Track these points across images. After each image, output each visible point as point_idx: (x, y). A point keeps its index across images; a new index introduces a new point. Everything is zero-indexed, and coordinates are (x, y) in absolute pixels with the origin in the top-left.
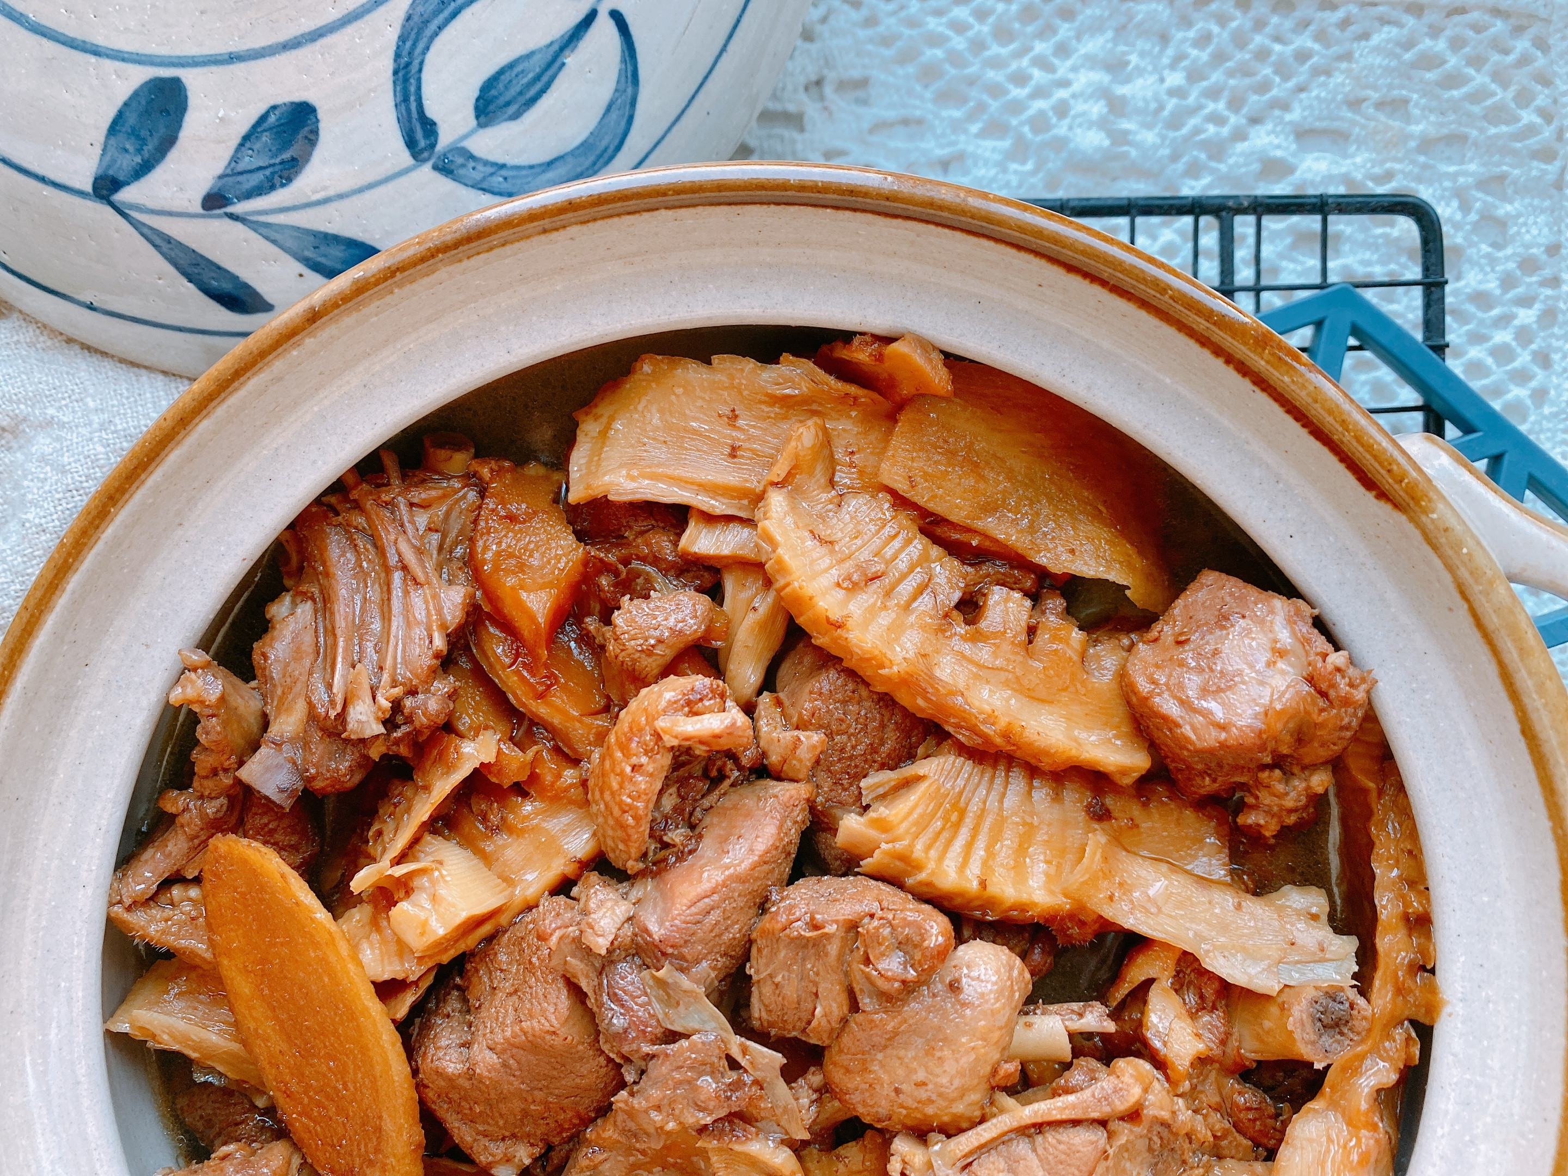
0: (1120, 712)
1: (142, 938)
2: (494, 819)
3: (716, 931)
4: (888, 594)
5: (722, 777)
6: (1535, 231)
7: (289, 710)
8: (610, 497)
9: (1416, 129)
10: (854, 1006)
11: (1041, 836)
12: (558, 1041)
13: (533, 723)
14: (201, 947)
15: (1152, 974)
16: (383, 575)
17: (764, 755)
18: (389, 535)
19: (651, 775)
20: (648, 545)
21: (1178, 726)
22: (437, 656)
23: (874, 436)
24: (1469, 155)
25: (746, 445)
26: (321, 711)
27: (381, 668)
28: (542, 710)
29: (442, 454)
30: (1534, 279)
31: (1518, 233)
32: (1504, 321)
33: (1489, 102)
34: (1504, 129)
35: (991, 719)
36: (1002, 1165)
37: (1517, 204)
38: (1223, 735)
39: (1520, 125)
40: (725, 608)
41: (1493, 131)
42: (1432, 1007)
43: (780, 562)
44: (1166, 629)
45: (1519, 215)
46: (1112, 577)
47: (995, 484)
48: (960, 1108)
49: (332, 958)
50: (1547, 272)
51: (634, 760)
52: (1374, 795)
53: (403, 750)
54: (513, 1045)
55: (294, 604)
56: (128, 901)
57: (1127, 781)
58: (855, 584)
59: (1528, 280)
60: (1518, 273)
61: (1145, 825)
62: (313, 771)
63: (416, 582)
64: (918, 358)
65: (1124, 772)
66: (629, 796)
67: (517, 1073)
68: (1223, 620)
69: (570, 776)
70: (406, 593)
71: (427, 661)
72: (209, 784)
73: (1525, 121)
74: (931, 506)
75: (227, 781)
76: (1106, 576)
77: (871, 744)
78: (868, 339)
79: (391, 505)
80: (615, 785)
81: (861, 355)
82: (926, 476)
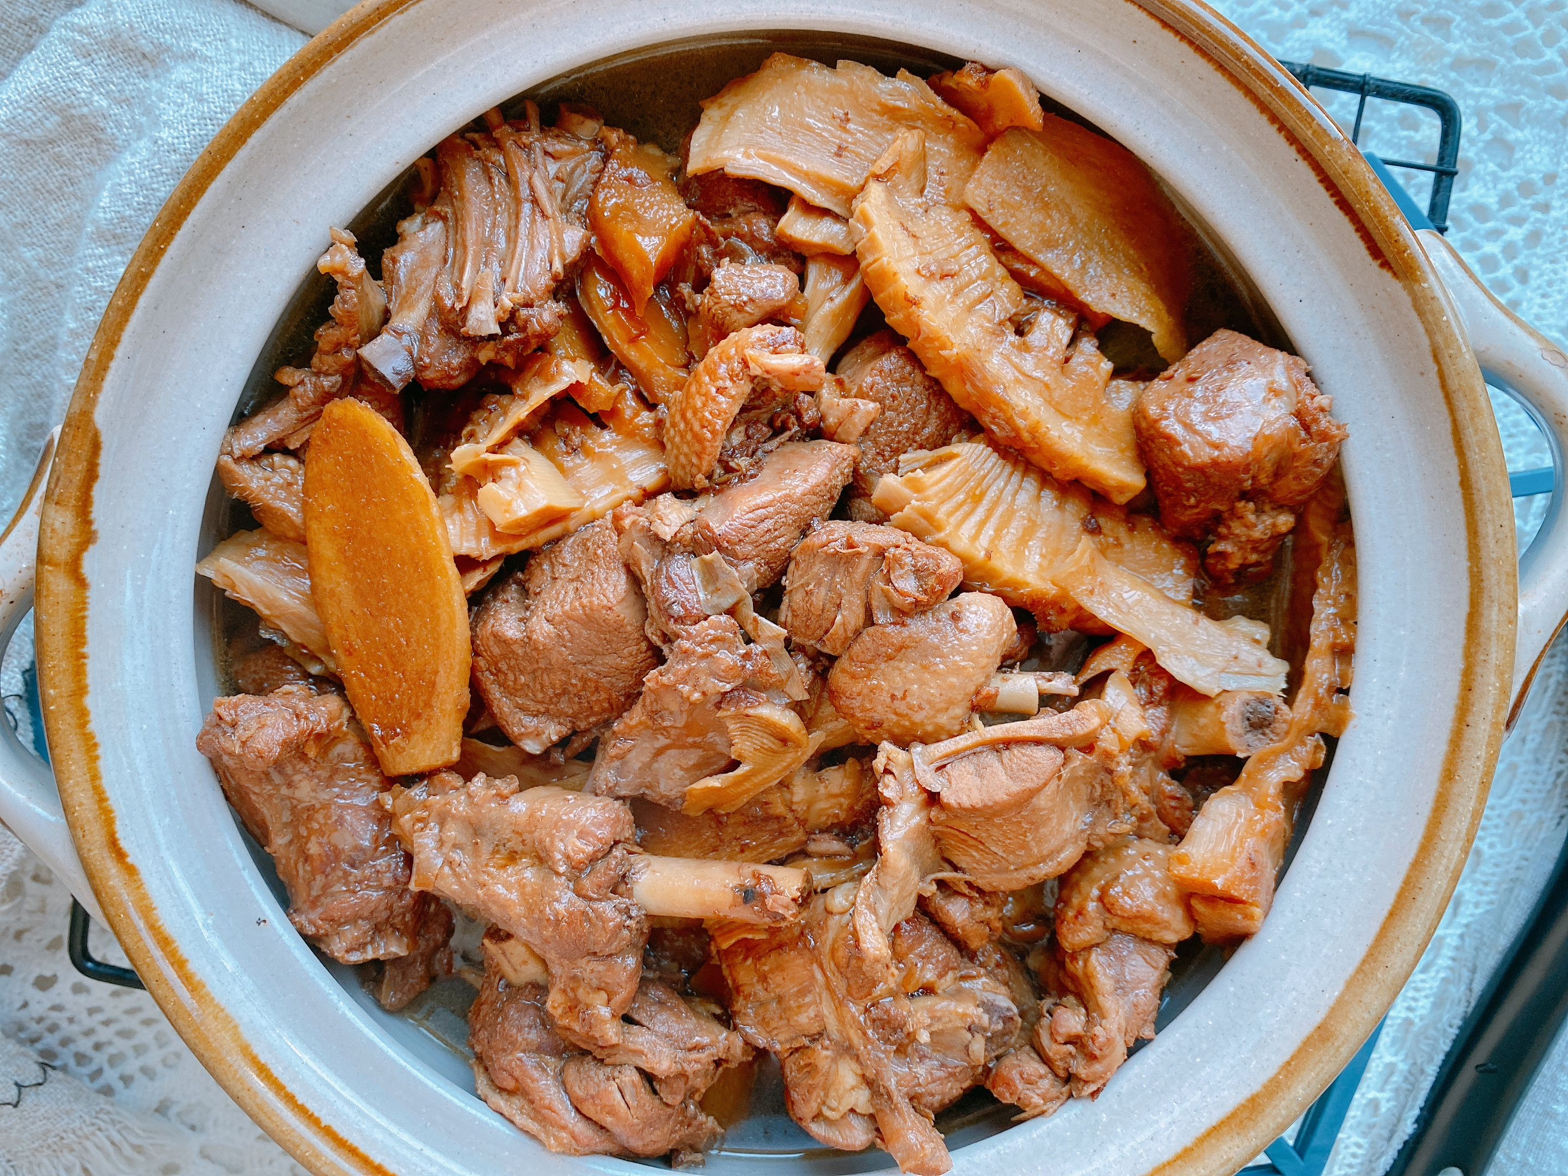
0: (1128, 437)
1: (243, 489)
2: (576, 440)
3: (767, 537)
4: (956, 294)
5: (784, 428)
6: (1537, 159)
7: (411, 307)
8: (728, 170)
9: (1453, 47)
10: (869, 620)
11: (1041, 534)
12: (611, 616)
13: (620, 366)
14: (291, 510)
15: (1113, 665)
16: (513, 206)
17: (822, 418)
18: (523, 174)
19: (732, 397)
20: (749, 224)
21: (1179, 444)
22: (555, 278)
23: (963, 163)
24: (1494, 80)
25: (852, 147)
26: (448, 303)
27: (504, 280)
28: (632, 354)
29: (576, 118)
30: (1529, 202)
31: (1523, 158)
32: (1495, 234)
33: (1520, 35)
34: (1528, 61)
35: (1024, 414)
36: (971, 768)
37: (1527, 132)
38: (1216, 453)
39: (1543, 60)
40: (806, 294)
41: (1518, 61)
42: (1341, 723)
43: (872, 240)
44: (1178, 371)
45: (1527, 142)
46: (1144, 322)
47: (1058, 226)
48: (943, 719)
49: (423, 517)
50: (1540, 198)
51: (720, 383)
52: (1325, 547)
53: (509, 360)
54: (569, 618)
55: (425, 224)
56: (237, 453)
57: (1121, 499)
58: (932, 274)
59: (1523, 201)
60: (1516, 193)
61: (1127, 546)
62: (427, 360)
63: (544, 216)
64: (1019, 88)
65: (1122, 489)
66: (711, 413)
67: (569, 644)
68: (1230, 364)
69: (646, 417)
70: (533, 221)
71: (544, 281)
72: (329, 359)
73: (1547, 58)
74: (1002, 231)
75: (347, 356)
76: (1136, 321)
77: (916, 425)
78: (979, 67)
79: (527, 148)
80: (699, 404)
81: (969, 80)
82: (1003, 204)
